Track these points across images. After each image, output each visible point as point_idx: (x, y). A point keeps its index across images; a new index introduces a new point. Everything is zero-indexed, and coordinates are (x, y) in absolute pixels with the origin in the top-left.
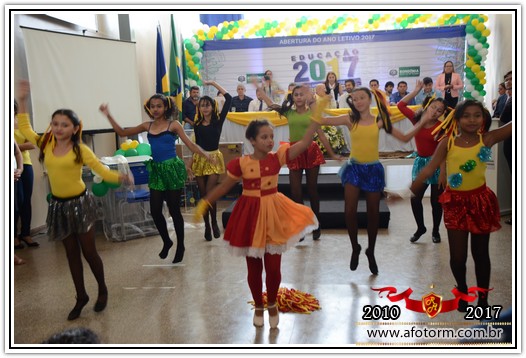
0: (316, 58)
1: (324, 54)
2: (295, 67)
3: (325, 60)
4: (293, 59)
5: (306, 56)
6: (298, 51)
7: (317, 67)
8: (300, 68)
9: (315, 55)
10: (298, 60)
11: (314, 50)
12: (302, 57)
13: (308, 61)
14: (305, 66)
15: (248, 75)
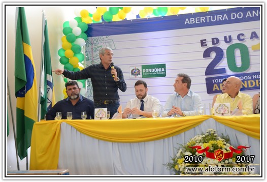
0: (235, 41)
1: (248, 35)
2: (207, 54)
3: (248, 43)
4: (203, 43)
5: (221, 39)
6: (209, 33)
7: (238, 53)
8: (213, 55)
9: (234, 37)
10: (210, 45)
11: (232, 30)
12: (215, 41)
13: (224, 46)
14: (220, 53)
15: (144, 67)
